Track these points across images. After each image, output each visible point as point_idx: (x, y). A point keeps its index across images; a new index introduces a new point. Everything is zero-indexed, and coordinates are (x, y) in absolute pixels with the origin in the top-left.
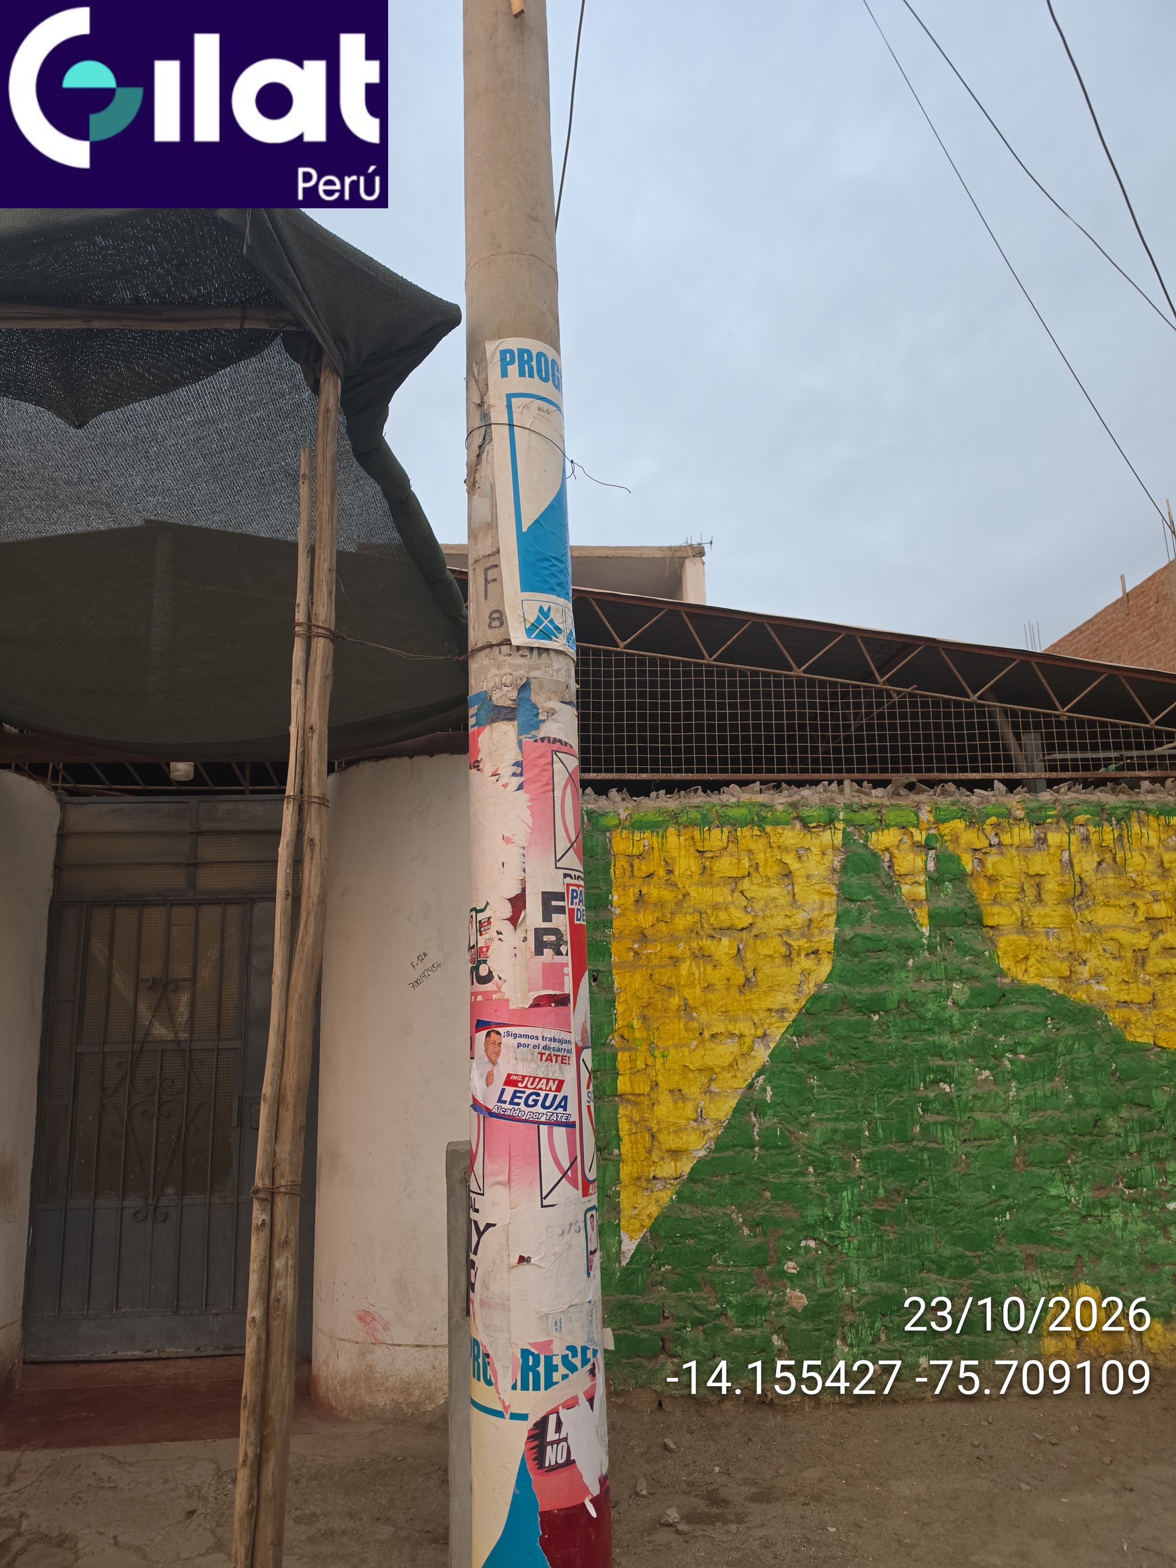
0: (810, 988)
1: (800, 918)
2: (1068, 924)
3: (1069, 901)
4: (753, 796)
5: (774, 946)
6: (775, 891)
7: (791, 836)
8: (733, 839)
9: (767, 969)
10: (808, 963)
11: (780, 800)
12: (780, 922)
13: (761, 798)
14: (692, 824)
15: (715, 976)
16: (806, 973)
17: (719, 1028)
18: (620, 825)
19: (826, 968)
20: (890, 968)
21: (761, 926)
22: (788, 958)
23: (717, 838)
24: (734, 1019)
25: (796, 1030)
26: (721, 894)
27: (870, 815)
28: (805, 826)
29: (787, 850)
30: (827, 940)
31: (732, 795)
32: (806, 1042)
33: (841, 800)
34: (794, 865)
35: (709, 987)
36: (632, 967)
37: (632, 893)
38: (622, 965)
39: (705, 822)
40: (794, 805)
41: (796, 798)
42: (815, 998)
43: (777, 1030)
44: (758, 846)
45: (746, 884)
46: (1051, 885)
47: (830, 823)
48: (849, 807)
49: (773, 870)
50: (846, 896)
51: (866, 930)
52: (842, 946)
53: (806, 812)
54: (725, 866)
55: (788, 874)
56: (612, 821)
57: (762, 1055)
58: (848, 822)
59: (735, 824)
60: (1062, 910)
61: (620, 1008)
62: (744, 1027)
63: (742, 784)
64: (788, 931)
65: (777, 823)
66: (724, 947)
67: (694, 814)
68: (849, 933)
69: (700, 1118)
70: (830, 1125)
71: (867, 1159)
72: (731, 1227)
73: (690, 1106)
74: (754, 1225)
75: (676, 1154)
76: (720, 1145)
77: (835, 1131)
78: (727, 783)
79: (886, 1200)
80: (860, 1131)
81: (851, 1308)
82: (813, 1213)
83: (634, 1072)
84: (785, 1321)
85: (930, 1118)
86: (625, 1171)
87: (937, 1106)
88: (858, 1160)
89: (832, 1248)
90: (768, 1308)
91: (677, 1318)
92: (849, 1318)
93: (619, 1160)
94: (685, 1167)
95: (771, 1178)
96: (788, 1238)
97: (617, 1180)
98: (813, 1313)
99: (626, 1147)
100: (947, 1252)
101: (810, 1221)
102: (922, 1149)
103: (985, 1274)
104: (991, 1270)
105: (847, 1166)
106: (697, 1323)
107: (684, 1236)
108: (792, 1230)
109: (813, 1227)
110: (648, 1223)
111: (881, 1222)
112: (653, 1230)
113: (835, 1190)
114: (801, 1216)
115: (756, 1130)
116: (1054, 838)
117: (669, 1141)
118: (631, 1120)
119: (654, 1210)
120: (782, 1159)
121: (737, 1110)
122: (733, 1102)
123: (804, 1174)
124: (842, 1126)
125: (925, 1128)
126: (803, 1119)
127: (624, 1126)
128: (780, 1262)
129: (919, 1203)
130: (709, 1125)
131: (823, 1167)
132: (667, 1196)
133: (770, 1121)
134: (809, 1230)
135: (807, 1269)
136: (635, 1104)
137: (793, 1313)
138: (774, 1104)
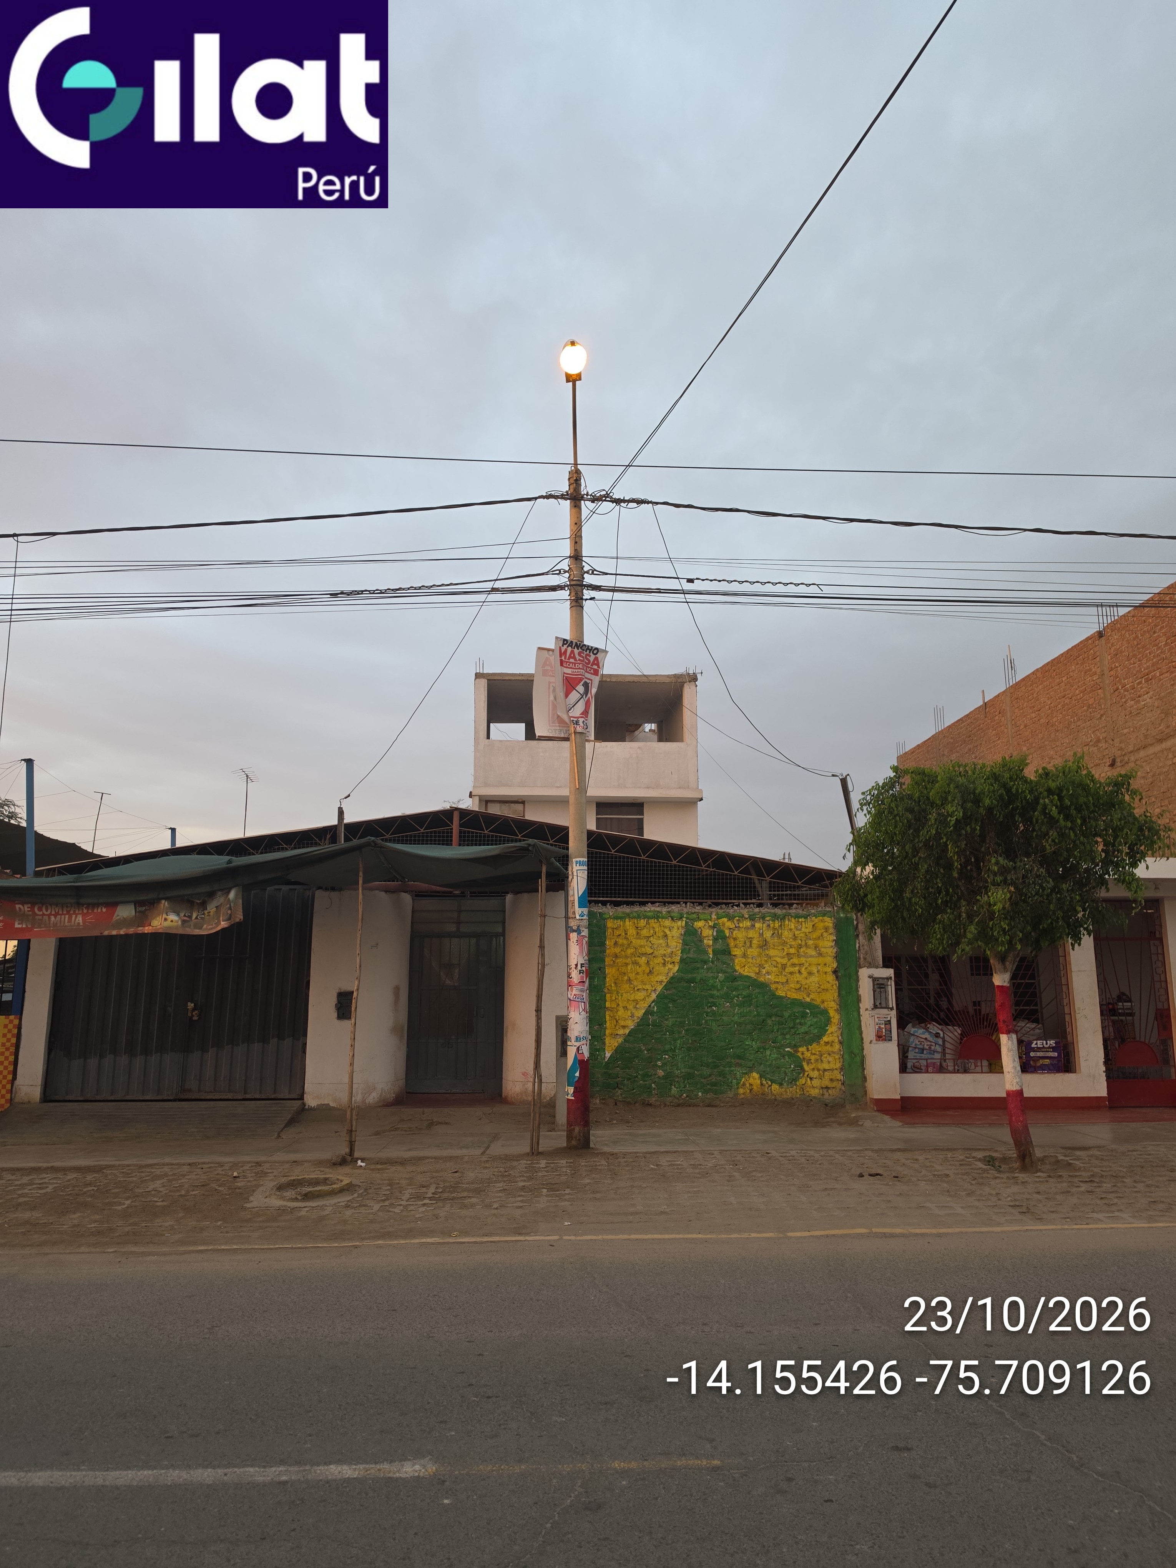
0: (671, 974)
1: (669, 951)
2: (760, 955)
3: (760, 947)
4: (656, 908)
5: (660, 960)
6: (661, 941)
7: (667, 923)
8: (648, 923)
9: (657, 968)
10: (670, 966)
11: (664, 910)
12: (662, 952)
13: (658, 909)
14: (634, 918)
15: (639, 970)
16: (670, 969)
17: (640, 987)
18: (610, 917)
19: (676, 968)
20: (698, 968)
21: (656, 953)
22: (664, 964)
23: (642, 923)
24: (645, 984)
25: (666, 988)
26: (643, 942)
27: (694, 916)
28: (672, 919)
29: (666, 927)
30: (677, 959)
31: (649, 908)
32: (669, 992)
33: (685, 910)
34: (668, 933)
35: (637, 973)
36: (612, 966)
37: (613, 941)
38: (609, 965)
39: (639, 917)
40: (669, 912)
41: (670, 909)
42: (672, 978)
43: (659, 988)
44: (656, 926)
45: (651, 939)
46: (755, 942)
47: (681, 918)
48: (687, 913)
49: (661, 934)
50: (685, 943)
51: (691, 955)
52: (682, 960)
53: (673, 914)
54: (645, 932)
55: (666, 936)
56: (607, 916)
57: (654, 996)
58: (687, 918)
59: (649, 918)
60: (758, 950)
61: (608, 980)
62: (648, 987)
63: (653, 903)
64: (665, 955)
65: (663, 918)
66: (643, 960)
67: (635, 914)
68: (685, 956)
69: (632, 1016)
70: (675, 1019)
72: (641, 1050)
73: (629, 1012)
74: (648, 1050)
75: (624, 1027)
77: (676, 1021)
78: (647, 903)
80: (685, 1021)
81: (677, 1076)
82: (667, 1047)
83: (611, 1001)
84: (656, 1080)
85: (708, 1018)
86: (607, 1032)
87: (711, 1014)
90: (651, 1075)
91: (622, 1078)
92: (676, 1080)
93: (606, 1028)
94: (627, 1031)
95: (655, 1036)
96: (659, 1054)
97: (605, 1035)
98: (665, 1077)
99: (608, 1024)
100: (710, 1061)
102: (704, 1028)
103: (721, 1068)
104: (724, 1067)
106: (629, 1079)
107: (626, 1053)
109: (667, 1051)
110: (614, 1048)
111: (689, 1051)
112: (616, 1050)
116: (757, 925)
117: (622, 1023)
118: (610, 1016)
119: (616, 1044)
120: (659, 1030)
121: (644, 1014)
122: (644, 1011)
124: (679, 1020)
126: (666, 1017)
127: (608, 1018)
128: (656, 1062)
129: (702, 1045)
130: (635, 1018)
131: (672, 1032)
132: (620, 1040)
134: (665, 1052)
135: (664, 1064)
136: (611, 1011)
137: (659, 1077)
138: (657, 1012)
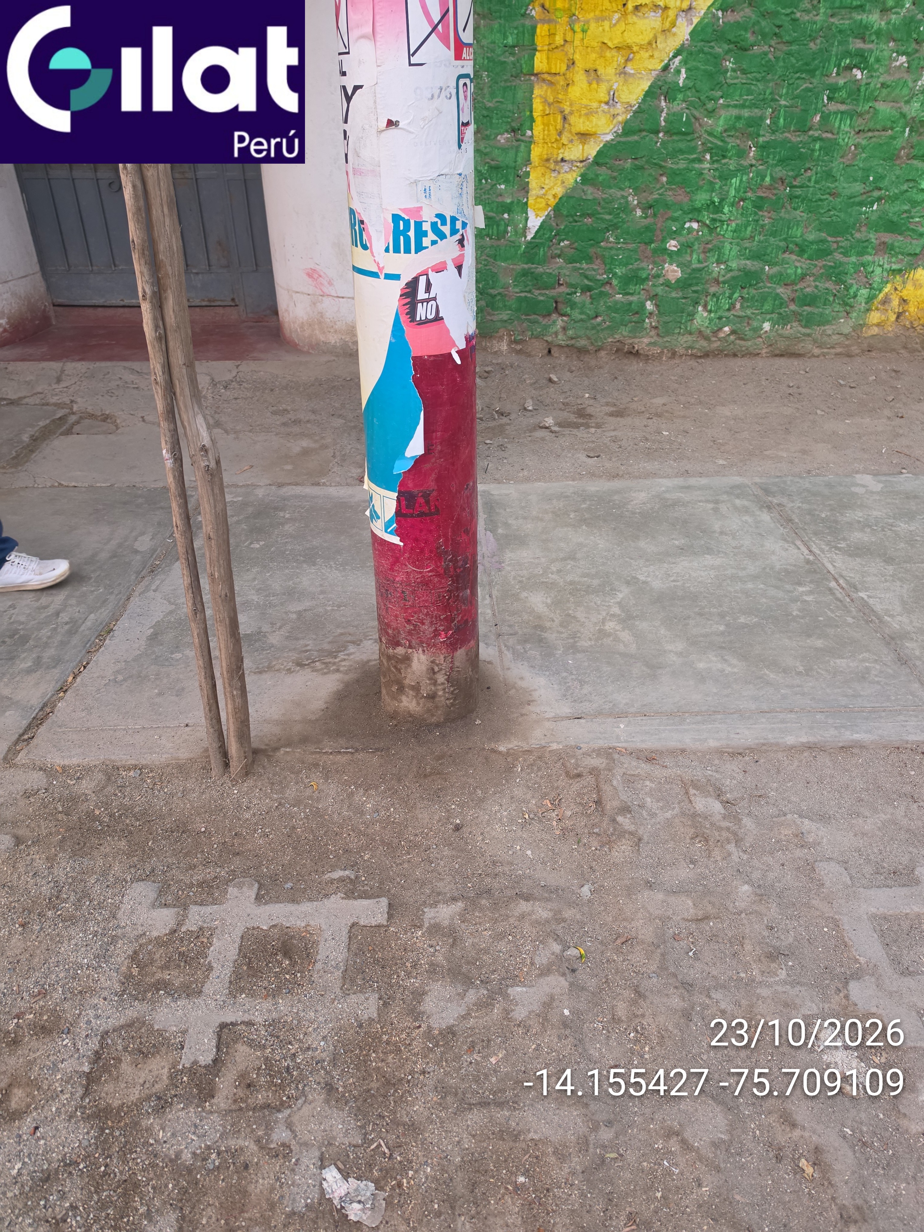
32: (730, 20)
57: (683, 31)
69: (611, 101)
70: (735, 112)
71: (763, 148)
72: (627, 209)
73: (604, 87)
74: (647, 207)
75: (584, 136)
76: (628, 129)
77: (738, 118)
79: (770, 188)
80: (762, 118)
81: (717, 281)
82: (702, 198)
84: (659, 290)
85: (833, 106)
86: (536, 152)
87: (843, 92)
88: (753, 149)
89: (712, 230)
90: (647, 279)
91: (569, 285)
92: (712, 290)
93: (530, 141)
94: (592, 150)
95: (669, 164)
96: (675, 220)
97: (527, 162)
98: (683, 284)
99: (538, 129)
100: (811, 237)
101: (698, 204)
102: (815, 140)
103: (838, 256)
104: (845, 254)
105: (742, 154)
106: (586, 289)
107: (584, 215)
108: (680, 212)
110: (553, 202)
112: (557, 209)
113: (725, 177)
114: (691, 200)
115: (664, 115)
117: (579, 124)
118: (545, 101)
120: (682, 145)
121: (649, 94)
122: (645, 85)
123: (700, 161)
124: (746, 113)
125: (825, 118)
126: (710, 105)
127: (538, 106)
128: (664, 241)
130: (619, 108)
131: (720, 154)
132: (572, 177)
133: (678, 106)
135: (687, 247)
137: (667, 284)
138: (686, 88)
